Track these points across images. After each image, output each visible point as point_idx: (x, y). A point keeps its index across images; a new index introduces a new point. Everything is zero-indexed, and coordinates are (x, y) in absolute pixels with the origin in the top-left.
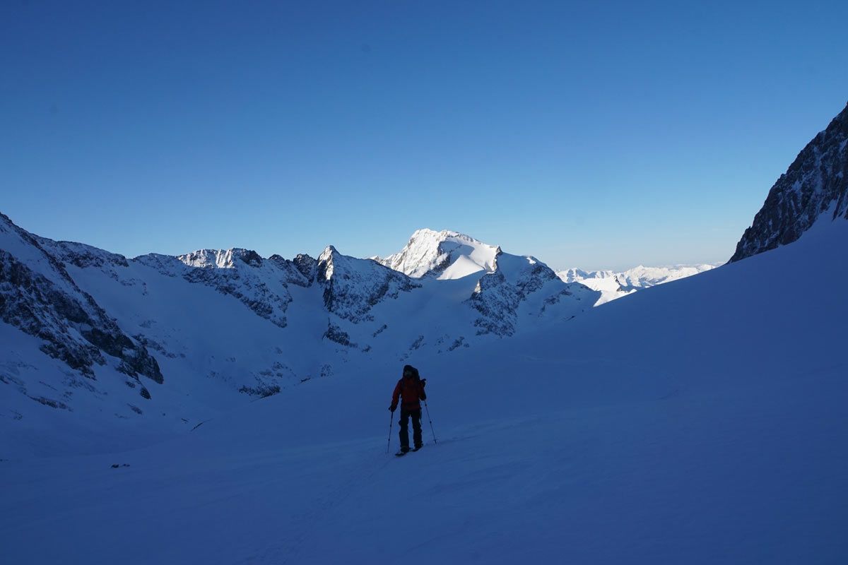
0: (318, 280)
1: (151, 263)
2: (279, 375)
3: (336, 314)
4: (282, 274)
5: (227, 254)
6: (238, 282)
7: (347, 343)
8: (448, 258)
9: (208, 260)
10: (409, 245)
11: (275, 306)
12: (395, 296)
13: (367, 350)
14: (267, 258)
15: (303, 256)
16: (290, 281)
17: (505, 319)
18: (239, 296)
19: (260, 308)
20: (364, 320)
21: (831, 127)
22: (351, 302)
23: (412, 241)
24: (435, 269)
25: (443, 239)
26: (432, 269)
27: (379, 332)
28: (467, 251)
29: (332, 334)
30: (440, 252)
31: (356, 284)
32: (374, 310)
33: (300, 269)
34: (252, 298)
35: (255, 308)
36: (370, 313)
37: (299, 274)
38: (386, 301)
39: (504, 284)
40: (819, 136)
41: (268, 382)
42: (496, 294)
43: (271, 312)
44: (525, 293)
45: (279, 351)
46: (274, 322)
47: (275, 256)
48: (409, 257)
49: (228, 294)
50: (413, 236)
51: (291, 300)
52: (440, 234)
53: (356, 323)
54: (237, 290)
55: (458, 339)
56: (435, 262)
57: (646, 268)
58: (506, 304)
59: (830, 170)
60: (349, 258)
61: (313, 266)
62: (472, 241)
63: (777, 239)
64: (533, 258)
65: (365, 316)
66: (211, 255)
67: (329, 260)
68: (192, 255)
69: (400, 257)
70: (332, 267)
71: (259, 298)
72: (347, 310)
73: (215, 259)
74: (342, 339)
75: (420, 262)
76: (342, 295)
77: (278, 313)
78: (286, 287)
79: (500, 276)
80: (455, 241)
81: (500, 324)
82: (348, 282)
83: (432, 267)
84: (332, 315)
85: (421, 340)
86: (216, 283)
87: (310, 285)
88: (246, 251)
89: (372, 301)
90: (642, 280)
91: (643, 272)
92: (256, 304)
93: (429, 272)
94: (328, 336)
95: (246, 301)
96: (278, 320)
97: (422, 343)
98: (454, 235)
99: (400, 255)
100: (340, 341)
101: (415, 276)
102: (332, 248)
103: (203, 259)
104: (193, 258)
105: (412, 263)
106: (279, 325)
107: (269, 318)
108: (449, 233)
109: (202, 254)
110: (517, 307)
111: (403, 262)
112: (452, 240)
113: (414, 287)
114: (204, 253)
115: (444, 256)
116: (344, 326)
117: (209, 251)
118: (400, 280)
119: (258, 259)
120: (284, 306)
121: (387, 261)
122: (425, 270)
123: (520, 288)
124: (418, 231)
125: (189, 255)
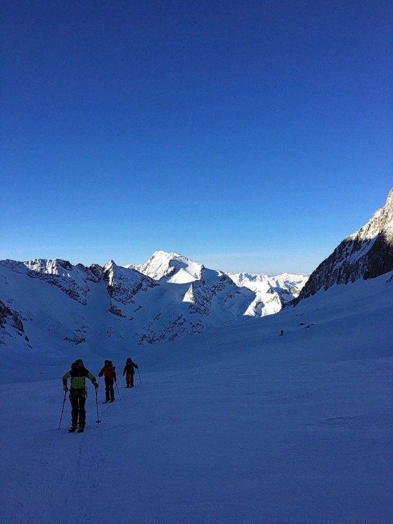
0: (104, 279)
1: (7, 265)
2: (84, 332)
3: (115, 299)
4: (83, 275)
5: (53, 262)
6: (59, 279)
7: (121, 315)
8: (175, 269)
9: (42, 265)
10: (151, 259)
11: (80, 293)
12: (146, 290)
13: (131, 320)
14: (75, 265)
15: (96, 265)
16: (88, 279)
17: (205, 305)
18: (60, 286)
19: (72, 294)
20: (129, 303)
21: (329, 258)
22: (123, 293)
23: (153, 257)
24: (167, 275)
25: (171, 258)
26: (165, 275)
27: (138, 309)
28: (185, 266)
29: (112, 310)
30: (170, 266)
31: (125, 283)
32: (134, 298)
33: (94, 272)
34: (67, 289)
35: (69, 294)
36: (132, 299)
37: (93, 275)
38: (141, 293)
39: (205, 286)
40: (326, 260)
41: (79, 335)
42: (200, 292)
43: (78, 297)
44: (216, 291)
45: (84, 319)
46: (80, 302)
47: (79, 264)
48: (151, 267)
49: (53, 285)
50: (154, 254)
51: (89, 290)
52: (170, 254)
53: (125, 304)
54: (59, 283)
55: (180, 315)
56: (167, 271)
57: (289, 275)
58: (206, 297)
59: (327, 272)
60: (121, 267)
61: (100, 271)
62: (188, 260)
63: (310, 292)
64: (221, 272)
65: (130, 300)
66: (43, 263)
67: (110, 268)
68: (32, 262)
69: (145, 266)
70: (112, 272)
71: (71, 288)
72: (121, 297)
73: (46, 265)
74: (118, 313)
75: (157, 270)
76: (118, 289)
77: (82, 297)
78: (86, 282)
79: (203, 282)
80: (179, 260)
81: (202, 308)
82: (121, 281)
83: (166, 274)
84: (112, 300)
85: (160, 315)
86: (46, 278)
87: (99, 282)
88: (64, 261)
89: (134, 292)
90: (286, 282)
91: (287, 277)
92: (69, 291)
93: (164, 277)
94: (110, 311)
95: (64, 290)
96: (82, 301)
97: (160, 317)
98: (178, 256)
99: (146, 265)
100: (117, 314)
101: (156, 279)
102: (112, 261)
103: (39, 265)
104: (33, 264)
105: (153, 270)
106: (83, 304)
107: (77, 300)
108: (175, 254)
109: (38, 261)
110: (211, 299)
111: (147, 269)
112: (177, 259)
113: (156, 285)
114: (39, 261)
115: (172, 268)
116: (119, 306)
117: (42, 260)
118: (148, 281)
119: (70, 266)
120: (85, 293)
121: (138, 268)
122: (162, 276)
123: (213, 288)
124: (156, 252)
125: (30, 262)
